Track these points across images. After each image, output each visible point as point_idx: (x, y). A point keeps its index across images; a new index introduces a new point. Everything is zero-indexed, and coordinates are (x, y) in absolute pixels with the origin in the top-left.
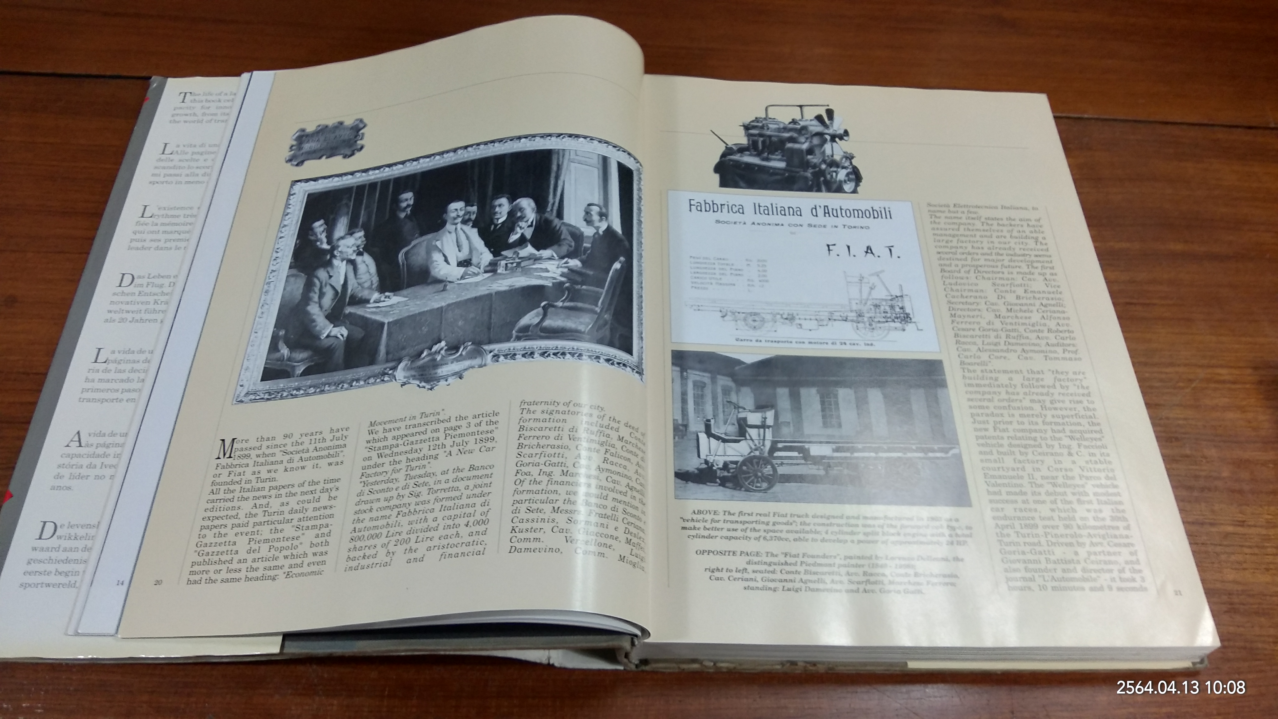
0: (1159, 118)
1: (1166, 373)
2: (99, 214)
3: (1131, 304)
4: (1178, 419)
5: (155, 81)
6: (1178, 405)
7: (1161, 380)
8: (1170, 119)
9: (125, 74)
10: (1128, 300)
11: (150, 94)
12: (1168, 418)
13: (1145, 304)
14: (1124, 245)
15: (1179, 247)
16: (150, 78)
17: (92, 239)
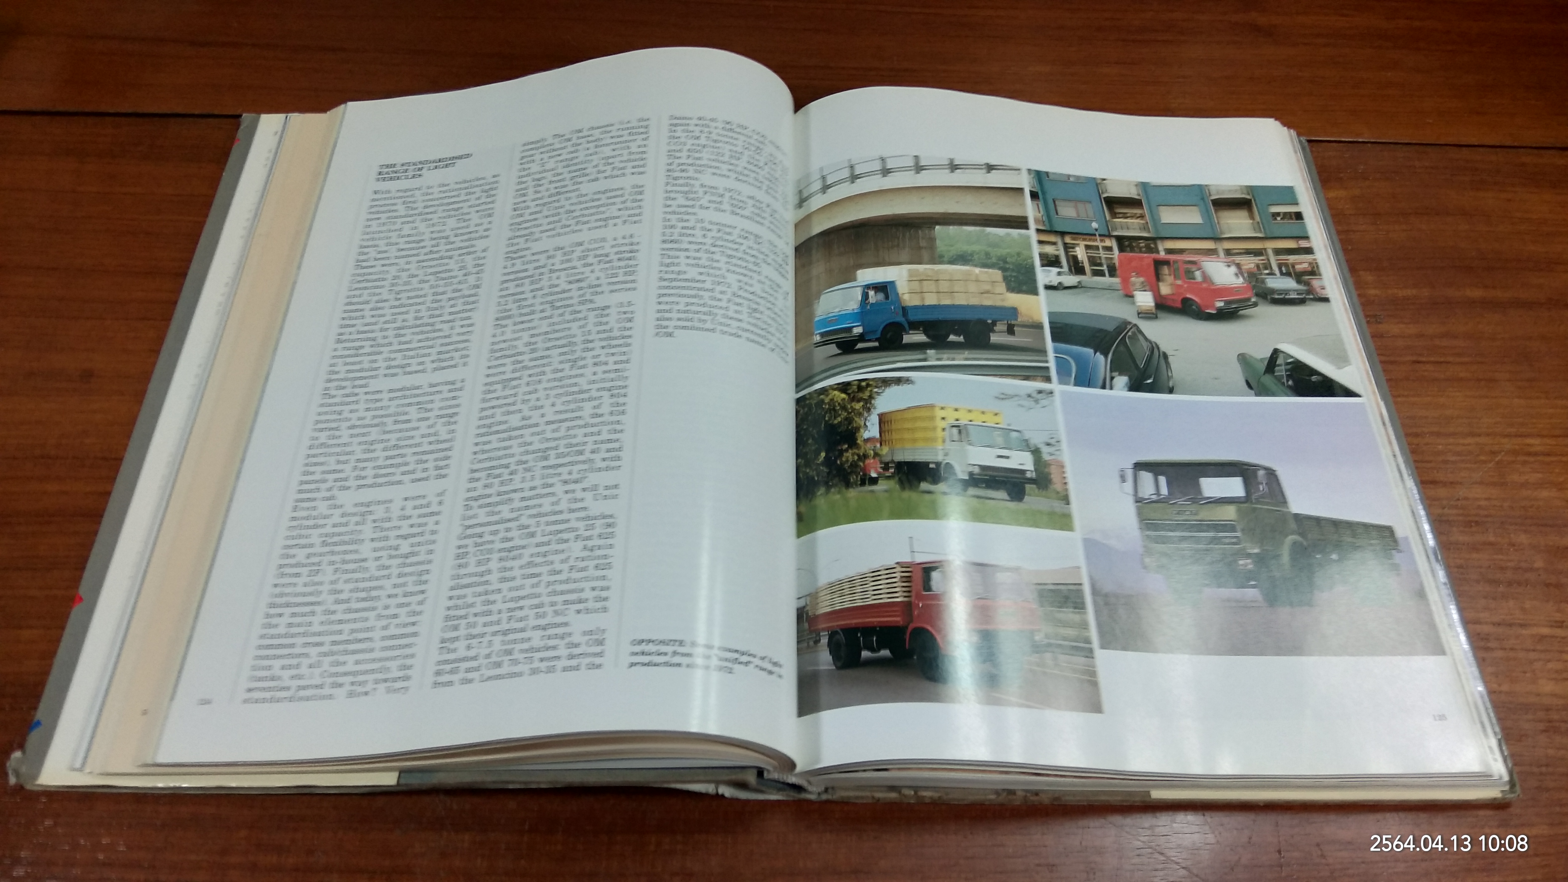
0: (1451, 140)
1: (1464, 445)
2: (182, 275)
3: (1419, 362)
4: (1477, 499)
5: (246, 117)
6: (1476, 483)
7: (1458, 454)
8: (1464, 141)
9: (216, 112)
10: (1415, 358)
11: (240, 134)
12: (1466, 499)
13: (1437, 362)
14: (1409, 292)
15: (1477, 293)
16: (240, 116)
17: (175, 303)
